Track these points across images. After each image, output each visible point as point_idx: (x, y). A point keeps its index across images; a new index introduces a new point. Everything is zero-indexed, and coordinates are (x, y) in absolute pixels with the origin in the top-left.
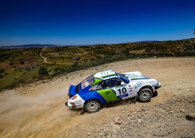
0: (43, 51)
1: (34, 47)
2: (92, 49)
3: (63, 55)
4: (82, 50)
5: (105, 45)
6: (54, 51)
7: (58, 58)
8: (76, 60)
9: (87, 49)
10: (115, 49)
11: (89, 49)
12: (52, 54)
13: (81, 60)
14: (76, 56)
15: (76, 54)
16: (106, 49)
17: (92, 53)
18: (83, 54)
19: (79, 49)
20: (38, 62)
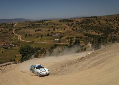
0: (15, 27)
1: (3, 22)
2: (77, 23)
3: (40, 32)
4: (63, 24)
5: (96, 17)
6: (28, 27)
7: (34, 35)
8: (57, 38)
9: (70, 23)
10: (111, 23)
11: (72, 24)
12: (27, 30)
13: (64, 38)
14: (57, 33)
15: (56, 31)
16: (97, 23)
17: (78, 28)
18: (66, 30)
19: (59, 23)
20: (12, 40)
